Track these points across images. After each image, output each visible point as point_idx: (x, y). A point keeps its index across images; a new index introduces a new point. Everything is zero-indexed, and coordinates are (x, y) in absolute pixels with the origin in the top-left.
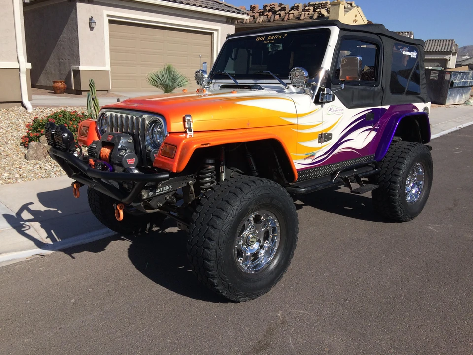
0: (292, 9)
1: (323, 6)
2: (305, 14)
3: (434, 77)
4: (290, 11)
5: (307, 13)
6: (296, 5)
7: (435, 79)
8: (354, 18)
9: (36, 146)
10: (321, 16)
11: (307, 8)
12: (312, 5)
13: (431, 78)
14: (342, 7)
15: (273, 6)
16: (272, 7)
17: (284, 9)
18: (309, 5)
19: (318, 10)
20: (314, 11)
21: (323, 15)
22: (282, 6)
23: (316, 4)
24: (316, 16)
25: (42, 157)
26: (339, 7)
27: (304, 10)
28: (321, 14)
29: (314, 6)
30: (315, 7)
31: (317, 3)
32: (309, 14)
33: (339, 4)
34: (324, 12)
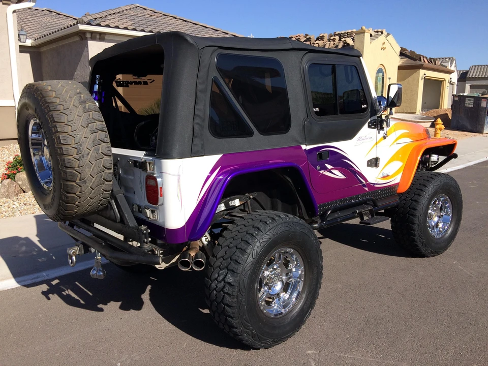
0: (318, 39)
1: (349, 35)
2: (330, 44)
3: (469, 104)
4: (315, 41)
5: (332, 42)
6: (321, 35)
7: (471, 106)
8: (382, 46)
9: (8, 184)
10: (346, 45)
11: (332, 38)
12: (337, 35)
13: (466, 105)
14: (367, 35)
15: (299, 37)
16: (297, 38)
17: (309, 39)
18: (335, 35)
19: (343, 39)
20: (340, 40)
21: (348, 44)
22: (308, 37)
23: (341, 33)
24: (340, 46)
25: (13, 196)
26: (364, 35)
27: (329, 40)
28: (346, 43)
29: (339, 35)
30: (341, 36)
31: (343, 32)
32: (334, 44)
33: (363, 32)
34: (349, 41)
